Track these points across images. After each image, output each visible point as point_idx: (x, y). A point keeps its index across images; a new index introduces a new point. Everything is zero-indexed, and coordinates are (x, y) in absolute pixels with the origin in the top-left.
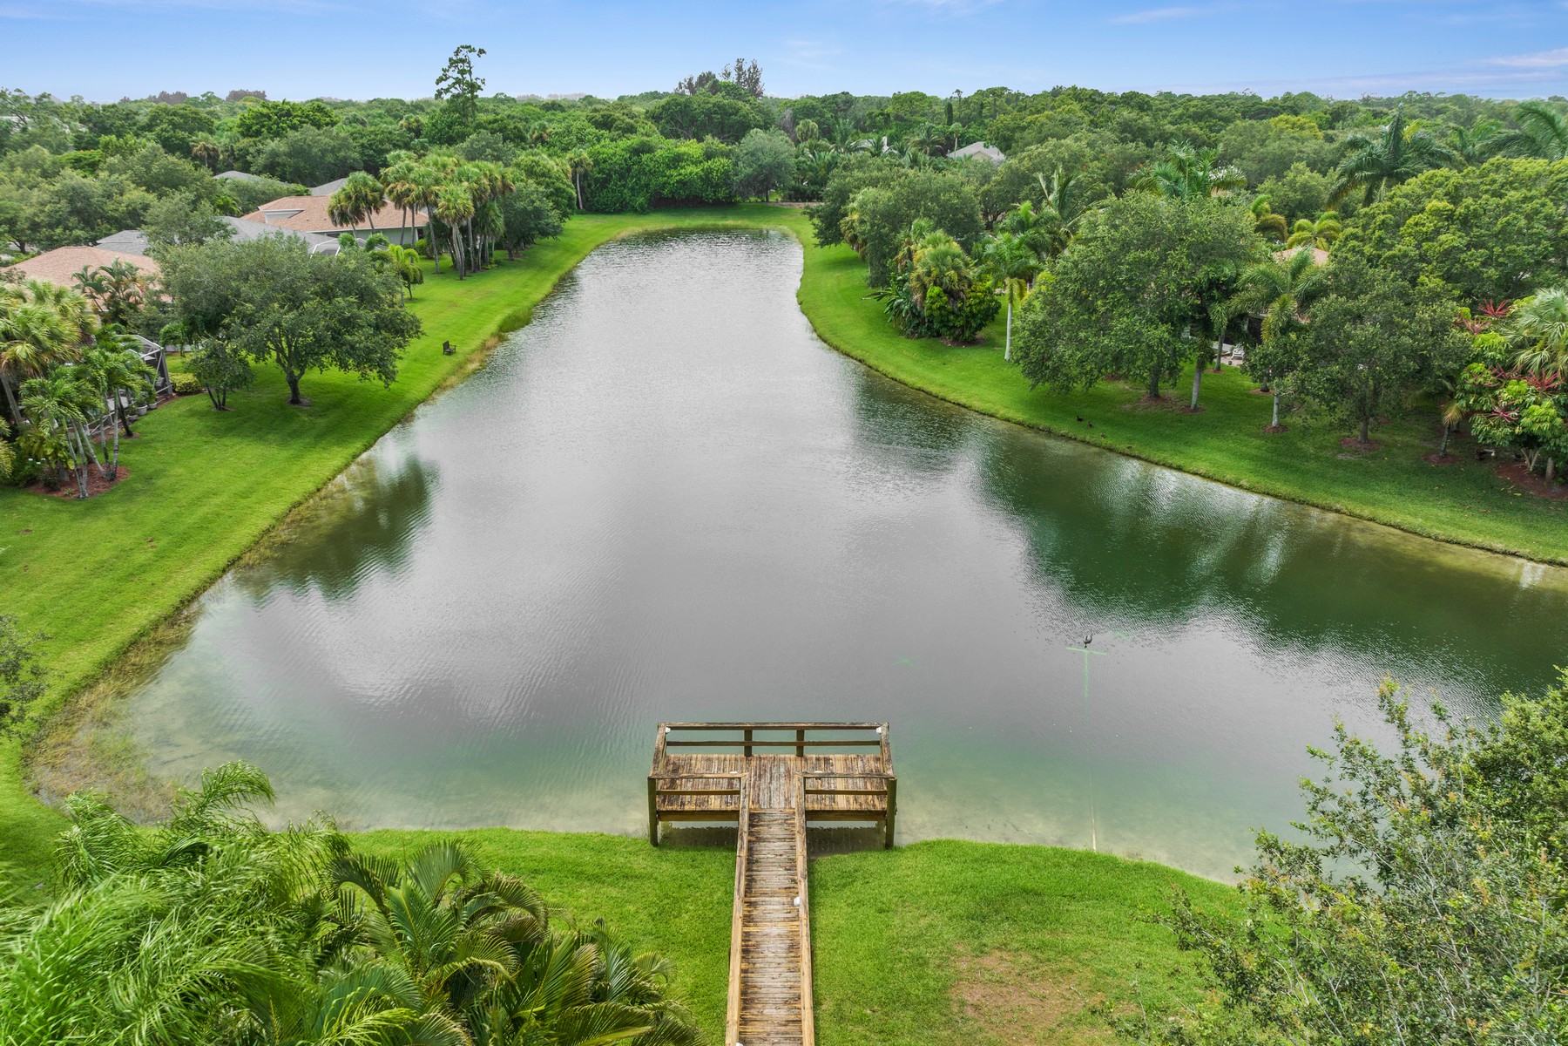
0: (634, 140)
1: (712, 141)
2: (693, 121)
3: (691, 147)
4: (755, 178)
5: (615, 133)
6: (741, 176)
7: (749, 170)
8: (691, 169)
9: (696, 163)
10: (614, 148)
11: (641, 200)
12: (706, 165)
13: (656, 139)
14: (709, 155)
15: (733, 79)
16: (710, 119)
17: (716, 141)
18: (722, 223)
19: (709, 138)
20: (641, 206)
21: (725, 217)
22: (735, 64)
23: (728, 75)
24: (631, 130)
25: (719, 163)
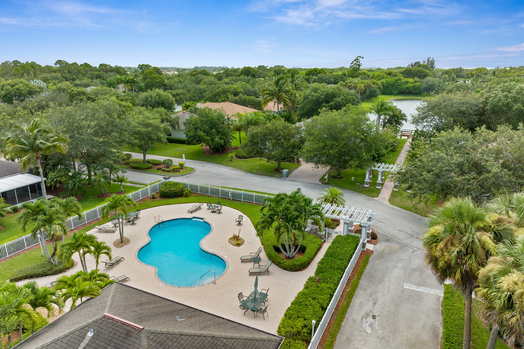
0: (396, 78)
1: (416, 79)
2: (412, 74)
3: (411, 80)
4: (427, 88)
5: (391, 76)
6: (423, 87)
7: (425, 86)
8: (410, 84)
9: (411, 84)
10: (391, 80)
11: (396, 92)
12: (414, 84)
13: (402, 78)
14: (415, 82)
15: (426, 63)
16: (417, 74)
17: (418, 79)
18: (416, 98)
19: (416, 78)
20: (396, 93)
21: (418, 97)
22: (427, 59)
23: (424, 62)
24: (396, 76)
25: (418, 84)
